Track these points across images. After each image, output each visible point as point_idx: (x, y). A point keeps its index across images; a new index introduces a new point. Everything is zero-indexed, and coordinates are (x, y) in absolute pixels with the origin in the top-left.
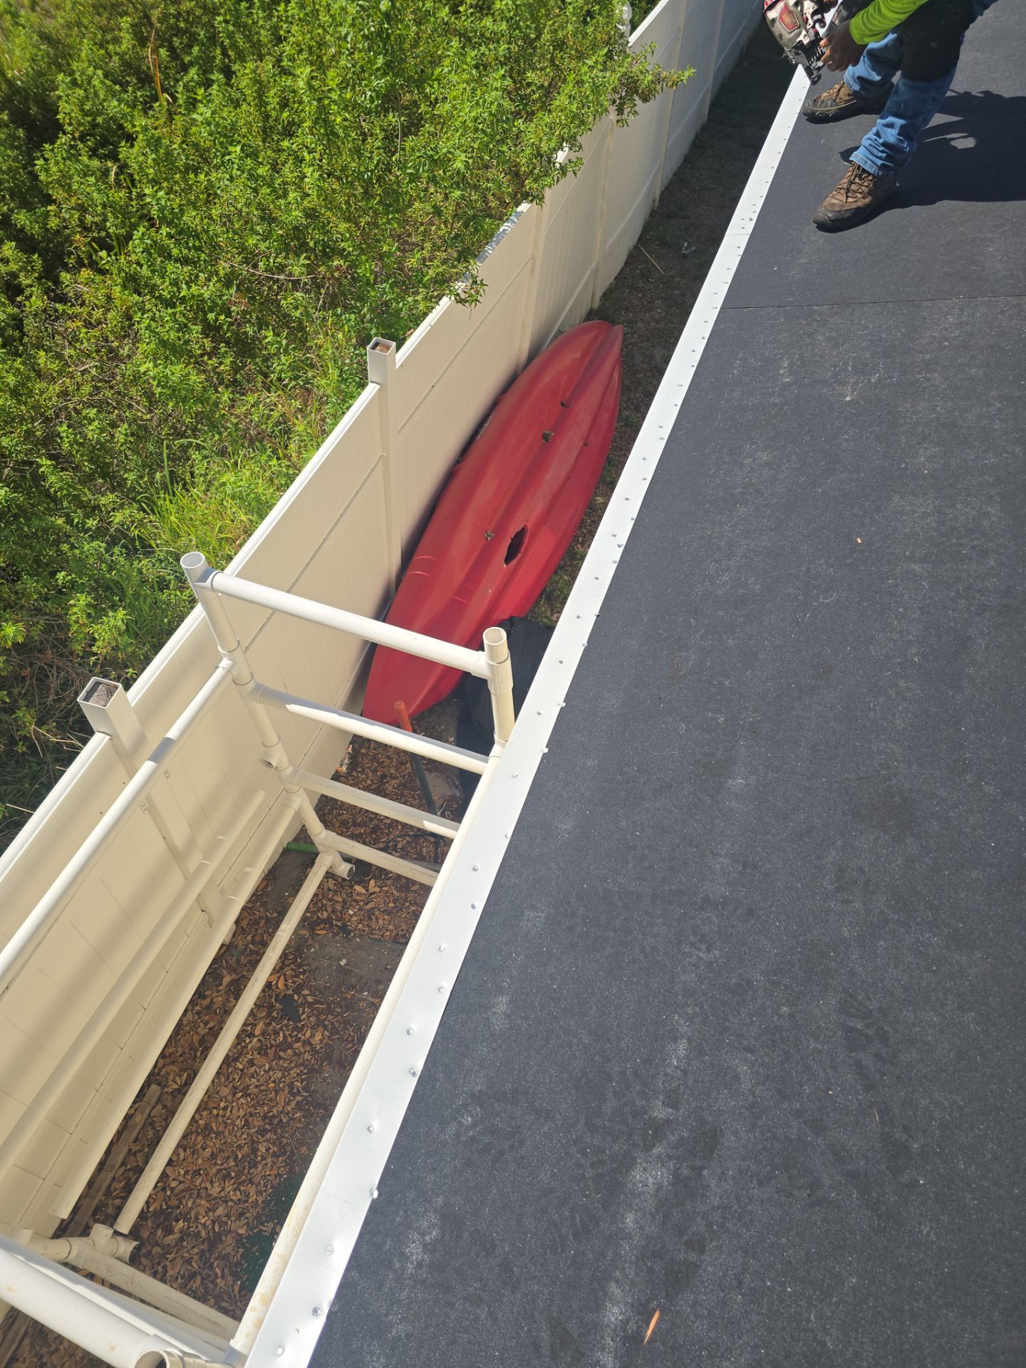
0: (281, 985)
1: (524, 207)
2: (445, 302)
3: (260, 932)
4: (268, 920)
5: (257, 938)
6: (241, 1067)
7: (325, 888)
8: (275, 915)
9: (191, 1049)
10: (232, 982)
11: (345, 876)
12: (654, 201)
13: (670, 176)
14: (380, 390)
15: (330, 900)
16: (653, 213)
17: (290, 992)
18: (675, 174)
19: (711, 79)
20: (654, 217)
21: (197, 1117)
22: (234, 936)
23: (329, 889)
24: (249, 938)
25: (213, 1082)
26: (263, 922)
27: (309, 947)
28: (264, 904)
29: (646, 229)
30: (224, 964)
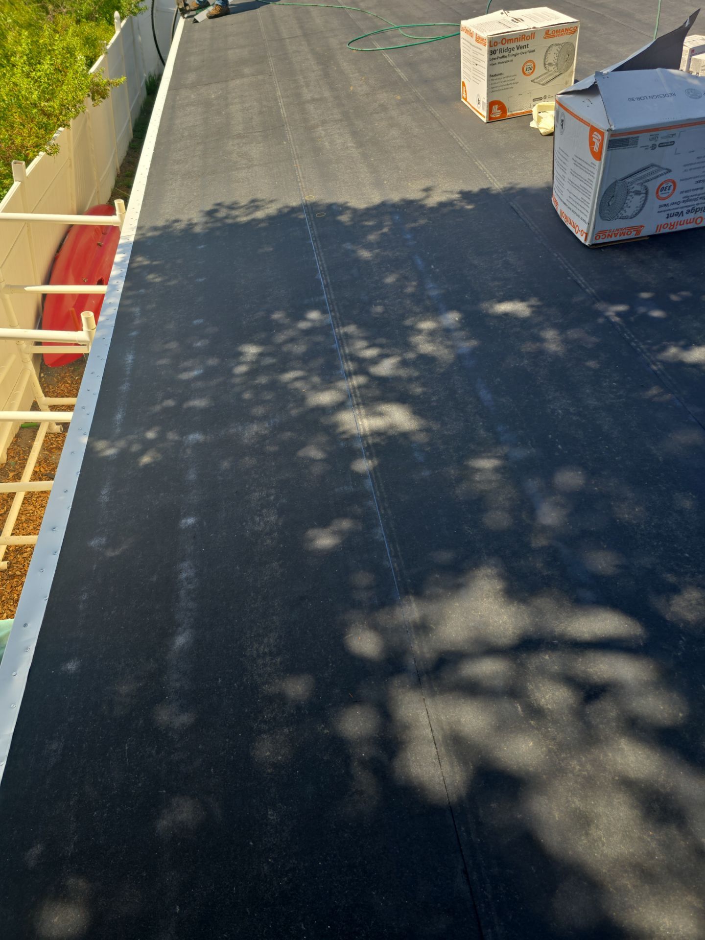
0: (42, 470)
1: (61, 129)
2: (41, 153)
3: (21, 456)
4: (24, 451)
5: (22, 458)
6: (35, 499)
7: (50, 438)
8: (28, 448)
9: (3, 501)
10: (14, 476)
11: (59, 432)
12: (117, 169)
13: (122, 161)
14: (21, 185)
15: (54, 441)
16: (118, 176)
17: (48, 472)
18: (124, 160)
19: (129, 114)
20: (119, 177)
21: (19, 518)
22: (7, 460)
23: (52, 438)
24: (17, 458)
25: (22, 506)
26: (21, 452)
27: (51, 457)
28: (19, 446)
29: (117, 182)
30: (7, 470)
